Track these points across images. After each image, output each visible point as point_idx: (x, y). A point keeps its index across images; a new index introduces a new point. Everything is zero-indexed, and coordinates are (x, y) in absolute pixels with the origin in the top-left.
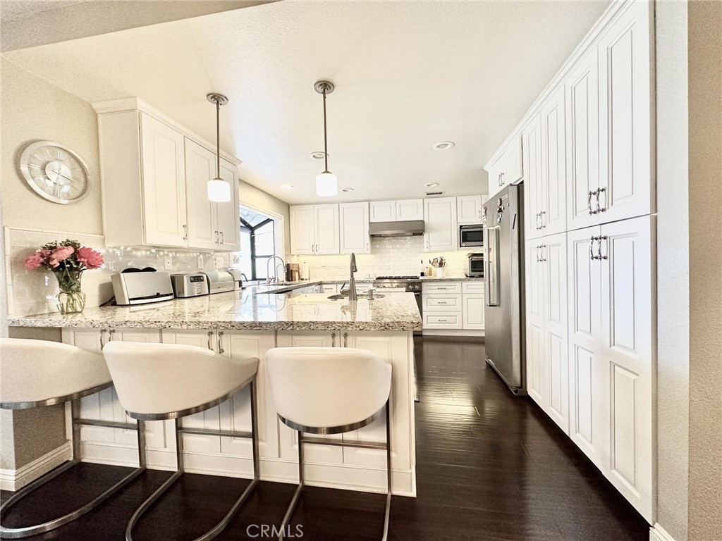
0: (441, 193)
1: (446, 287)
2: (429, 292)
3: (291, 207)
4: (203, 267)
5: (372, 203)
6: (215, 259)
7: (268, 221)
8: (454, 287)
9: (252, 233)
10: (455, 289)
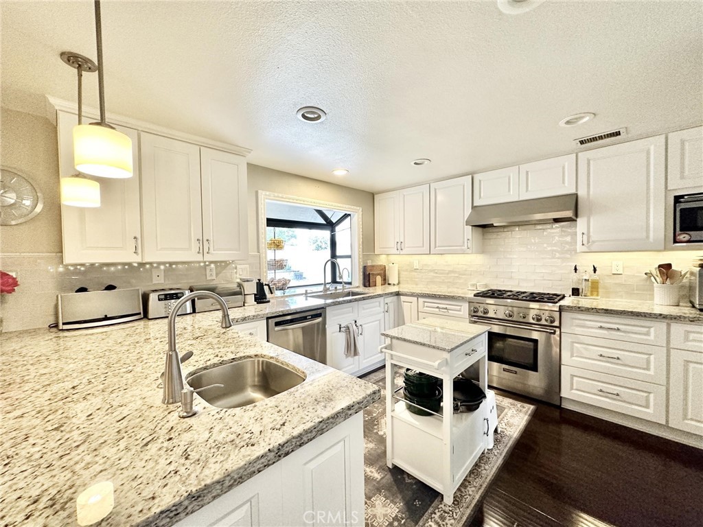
0: (618, 134)
1: (620, 327)
2: (578, 330)
3: (375, 196)
4: (214, 277)
5: (477, 177)
6: (236, 268)
7: (346, 216)
8: (645, 330)
9: (333, 231)
10: (648, 334)
